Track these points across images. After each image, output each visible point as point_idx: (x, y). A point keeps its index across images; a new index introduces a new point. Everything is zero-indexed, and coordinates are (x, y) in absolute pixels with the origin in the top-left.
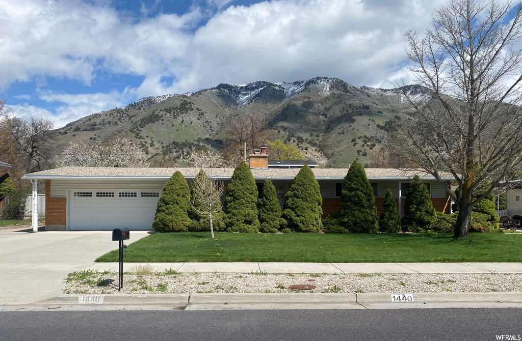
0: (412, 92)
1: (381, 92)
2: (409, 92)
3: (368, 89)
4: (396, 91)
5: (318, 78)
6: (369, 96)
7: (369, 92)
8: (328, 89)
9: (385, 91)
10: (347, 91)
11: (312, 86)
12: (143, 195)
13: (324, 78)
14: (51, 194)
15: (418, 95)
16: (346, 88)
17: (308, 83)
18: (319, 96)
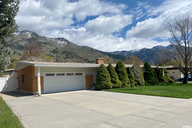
0: (61, 40)
1: (51, 39)
2: (60, 40)
3: (46, 37)
4: (56, 39)
5: (26, 31)
6: (46, 40)
7: (46, 39)
8: (30, 35)
9: (52, 39)
10: (38, 37)
11: (23, 33)
12: (77, 74)
13: (28, 31)
14: (35, 75)
15: (64, 41)
16: (38, 36)
17: (22, 32)
18: (27, 38)
